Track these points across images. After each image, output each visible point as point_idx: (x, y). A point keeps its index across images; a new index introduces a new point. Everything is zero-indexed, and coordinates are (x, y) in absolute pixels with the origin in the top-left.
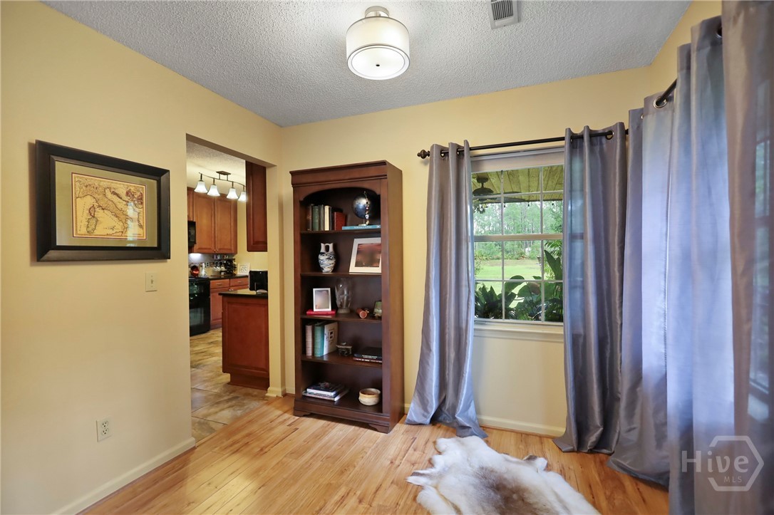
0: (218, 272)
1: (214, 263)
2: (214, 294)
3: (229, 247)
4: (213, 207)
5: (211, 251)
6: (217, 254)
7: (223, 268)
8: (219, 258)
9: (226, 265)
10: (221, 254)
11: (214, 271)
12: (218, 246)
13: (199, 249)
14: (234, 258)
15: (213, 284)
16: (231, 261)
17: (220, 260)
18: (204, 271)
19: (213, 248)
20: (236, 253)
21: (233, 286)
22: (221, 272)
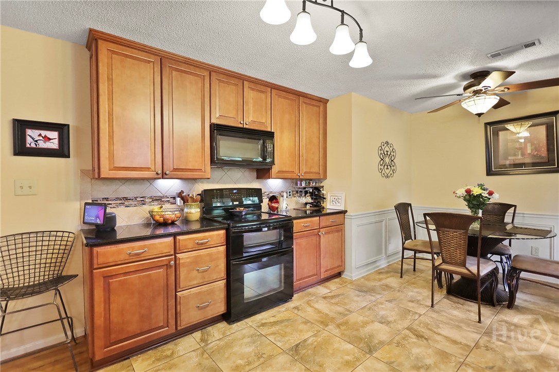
0: (302, 204)
1: (297, 192)
2: (299, 241)
3: (315, 170)
4: (297, 113)
5: (294, 176)
6: (301, 180)
7: (309, 199)
8: (303, 185)
9: (312, 194)
10: (306, 180)
11: (297, 203)
12: (304, 169)
13: (279, 172)
14: (321, 185)
15: (298, 225)
16: (317, 189)
17: (305, 188)
18: (285, 202)
19: (297, 172)
20: (325, 178)
21: (322, 228)
22: (306, 204)
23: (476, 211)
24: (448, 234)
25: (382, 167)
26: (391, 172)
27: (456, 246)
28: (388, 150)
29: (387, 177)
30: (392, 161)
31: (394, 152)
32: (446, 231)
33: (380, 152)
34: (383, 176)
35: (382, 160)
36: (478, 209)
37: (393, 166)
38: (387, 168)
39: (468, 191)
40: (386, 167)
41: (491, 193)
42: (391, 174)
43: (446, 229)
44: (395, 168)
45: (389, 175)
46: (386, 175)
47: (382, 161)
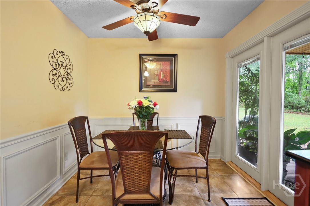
23: (144, 121)
24: (132, 158)
25: (55, 78)
26: (68, 85)
27: (140, 170)
28: (63, 60)
29: (62, 89)
30: (68, 73)
31: (70, 65)
32: (130, 154)
33: (51, 60)
34: (57, 88)
35: (55, 69)
36: (146, 119)
37: (70, 79)
38: (62, 80)
39: (140, 103)
40: (60, 78)
41: (155, 105)
42: (67, 87)
43: (130, 152)
44: (71, 81)
45: (65, 87)
46: (60, 87)
47: (55, 71)
